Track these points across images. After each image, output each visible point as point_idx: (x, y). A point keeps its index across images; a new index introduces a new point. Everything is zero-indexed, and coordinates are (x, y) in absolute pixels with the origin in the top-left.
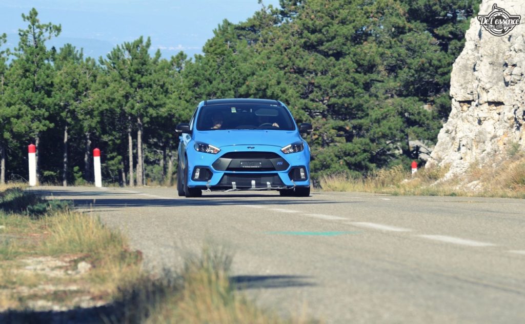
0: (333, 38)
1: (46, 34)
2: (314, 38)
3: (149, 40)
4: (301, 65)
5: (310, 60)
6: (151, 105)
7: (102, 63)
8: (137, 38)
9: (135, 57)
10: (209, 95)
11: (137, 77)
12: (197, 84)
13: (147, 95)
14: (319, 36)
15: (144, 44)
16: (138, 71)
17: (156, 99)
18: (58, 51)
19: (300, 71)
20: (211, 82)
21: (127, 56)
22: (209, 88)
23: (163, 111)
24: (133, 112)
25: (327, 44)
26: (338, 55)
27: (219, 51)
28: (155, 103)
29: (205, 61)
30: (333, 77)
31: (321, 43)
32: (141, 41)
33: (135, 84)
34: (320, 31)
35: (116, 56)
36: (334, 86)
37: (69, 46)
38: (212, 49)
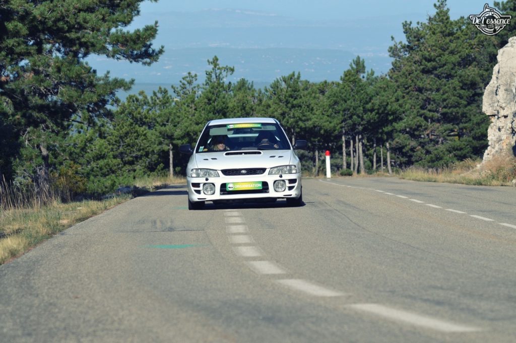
0: (444, 65)
1: (224, 74)
2: (429, 65)
3: (299, 74)
4: (421, 85)
5: (427, 81)
6: (300, 119)
7: (266, 91)
8: (291, 73)
9: (289, 86)
10: (344, 110)
11: (291, 100)
12: (336, 103)
13: (297, 113)
14: (434, 63)
15: (296, 77)
16: (291, 96)
17: (304, 116)
18: (233, 85)
19: (420, 90)
20: (346, 102)
21: (284, 85)
22: (344, 106)
23: (309, 124)
24: (288, 125)
25: (440, 69)
26: (449, 76)
27: (352, 79)
28: (303, 118)
29: (341, 86)
30: (444, 94)
31: (435, 68)
32: (293, 75)
33: (289, 105)
34: (434, 60)
35: (276, 86)
36: (444, 100)
37: (243, 80)
38: (347, 78)
